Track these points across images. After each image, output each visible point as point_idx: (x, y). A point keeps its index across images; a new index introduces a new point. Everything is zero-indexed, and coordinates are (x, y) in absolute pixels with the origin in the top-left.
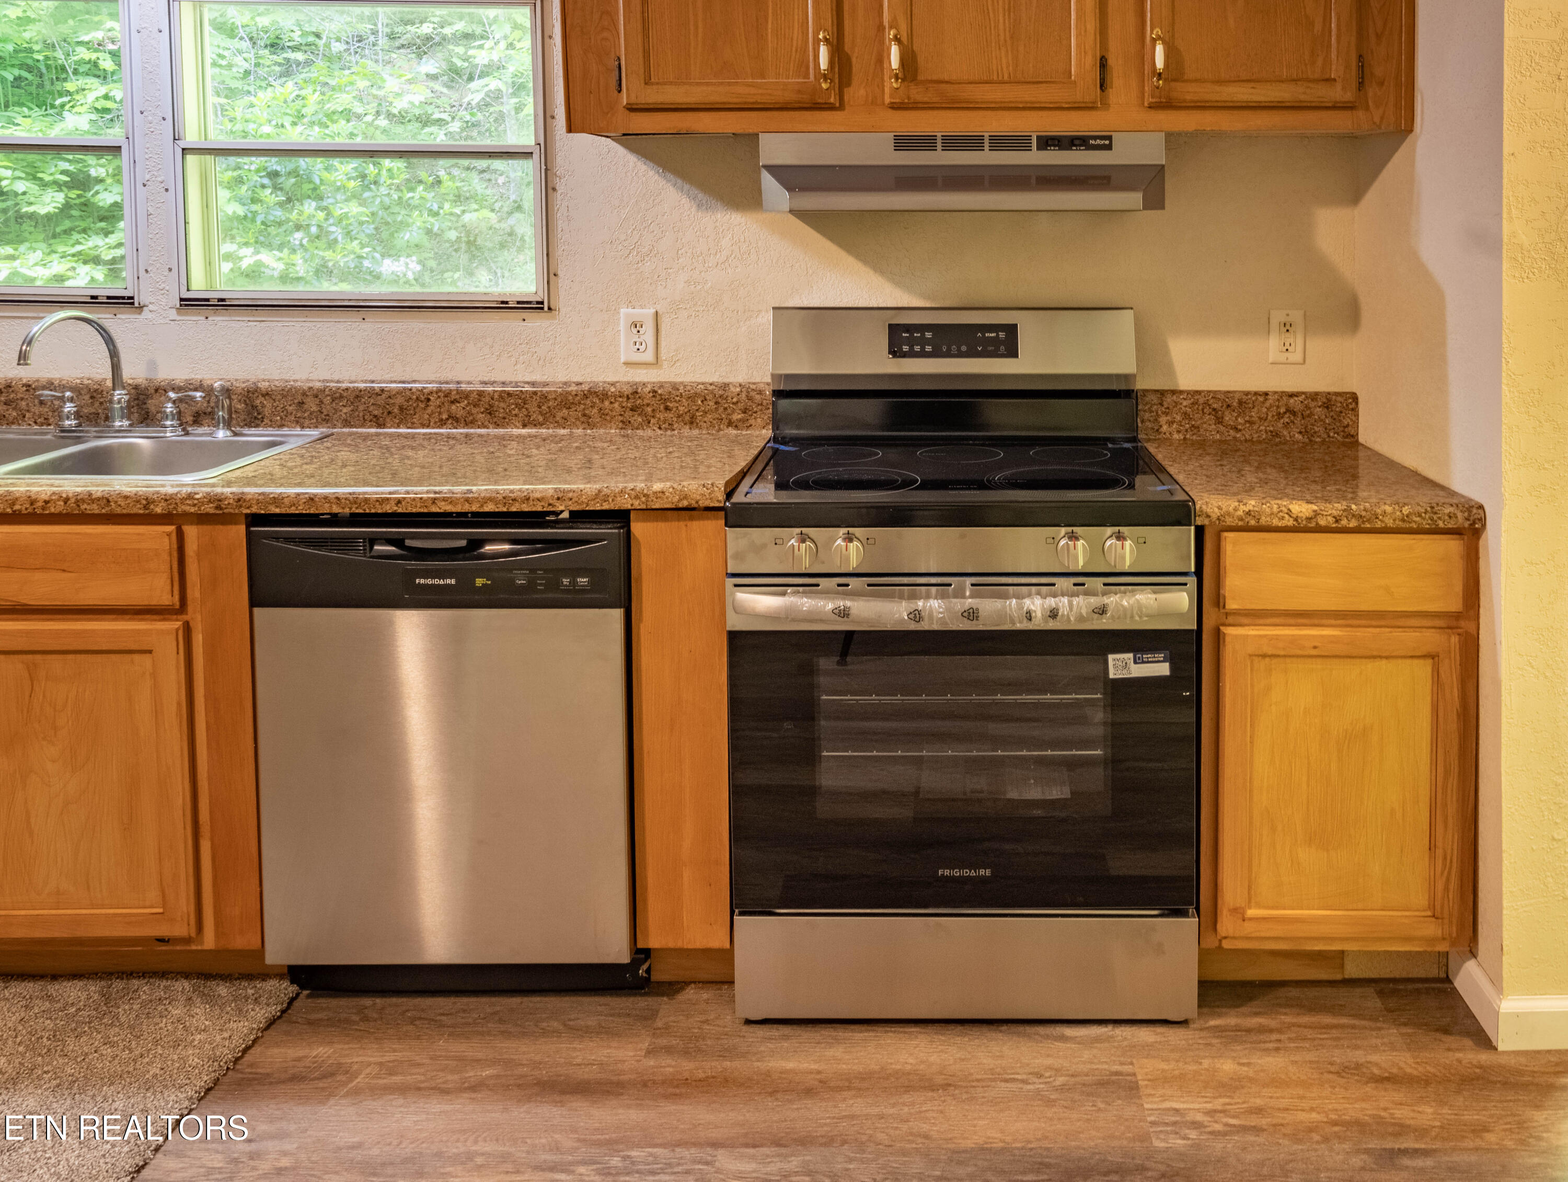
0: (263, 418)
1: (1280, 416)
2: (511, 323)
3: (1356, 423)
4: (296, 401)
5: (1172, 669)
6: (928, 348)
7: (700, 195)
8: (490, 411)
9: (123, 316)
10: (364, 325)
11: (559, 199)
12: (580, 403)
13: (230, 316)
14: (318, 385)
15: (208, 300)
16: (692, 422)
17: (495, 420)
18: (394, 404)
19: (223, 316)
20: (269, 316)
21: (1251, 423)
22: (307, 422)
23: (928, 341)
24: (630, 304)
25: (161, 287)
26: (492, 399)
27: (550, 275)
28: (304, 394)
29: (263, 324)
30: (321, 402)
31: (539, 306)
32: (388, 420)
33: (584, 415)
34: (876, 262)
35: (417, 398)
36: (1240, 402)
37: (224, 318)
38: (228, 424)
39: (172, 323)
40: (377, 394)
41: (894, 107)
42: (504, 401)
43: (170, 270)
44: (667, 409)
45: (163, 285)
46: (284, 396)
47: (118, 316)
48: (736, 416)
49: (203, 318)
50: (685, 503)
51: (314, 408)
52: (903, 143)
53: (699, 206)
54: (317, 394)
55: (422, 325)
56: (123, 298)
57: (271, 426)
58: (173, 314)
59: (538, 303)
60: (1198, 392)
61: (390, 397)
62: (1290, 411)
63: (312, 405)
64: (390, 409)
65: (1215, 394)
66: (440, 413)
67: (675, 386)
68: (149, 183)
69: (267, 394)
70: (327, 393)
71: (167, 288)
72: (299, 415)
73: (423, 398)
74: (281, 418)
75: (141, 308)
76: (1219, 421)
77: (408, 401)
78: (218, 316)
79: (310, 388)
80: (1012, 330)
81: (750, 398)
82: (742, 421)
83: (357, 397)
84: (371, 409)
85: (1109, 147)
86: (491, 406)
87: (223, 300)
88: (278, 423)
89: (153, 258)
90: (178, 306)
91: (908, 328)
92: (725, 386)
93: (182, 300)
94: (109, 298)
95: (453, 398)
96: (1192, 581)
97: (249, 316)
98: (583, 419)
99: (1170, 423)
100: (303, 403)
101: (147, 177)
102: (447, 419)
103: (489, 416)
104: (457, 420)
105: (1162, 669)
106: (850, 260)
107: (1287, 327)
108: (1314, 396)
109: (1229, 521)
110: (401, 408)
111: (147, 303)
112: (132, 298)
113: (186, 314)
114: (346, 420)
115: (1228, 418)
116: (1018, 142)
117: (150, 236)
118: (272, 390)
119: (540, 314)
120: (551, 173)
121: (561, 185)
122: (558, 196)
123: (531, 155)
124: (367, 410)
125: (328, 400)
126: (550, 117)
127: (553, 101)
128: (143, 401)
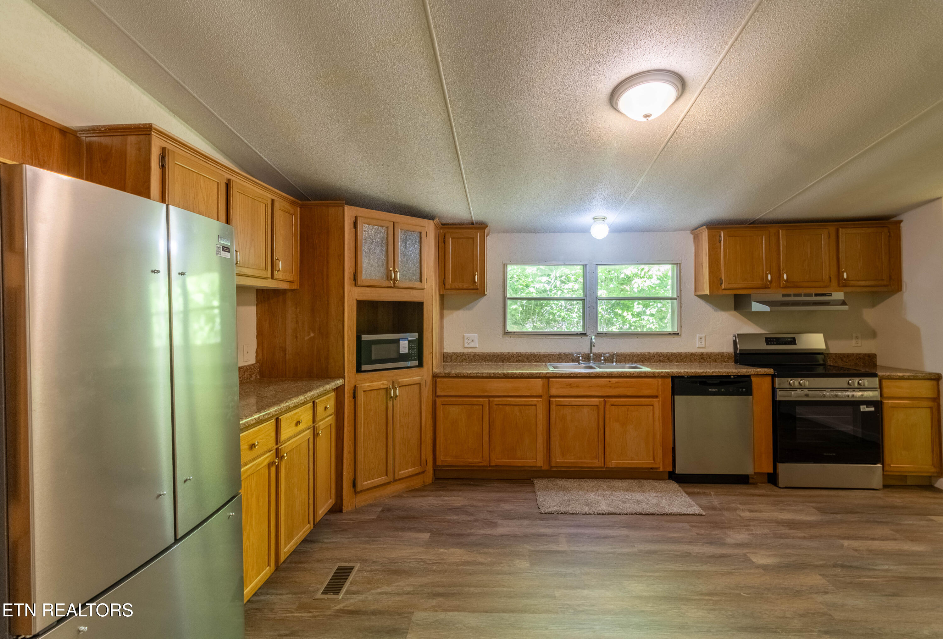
1: (857, 359)
2: (671, 339)
3: (876, 361)
5: (875, 409)
6: (775, 343)
7: (715, 308)
8: (668, 359)
10: (638, 339)
11: (683, 310)
12: (689, 357)
14: (629, 353)
15: (603, 334)
16: (715, 361)
17: (669, 361)
20: (616, 337)
21: (850, 361)
22: (626, 362)
23: (775, 341)
24: (699, 334)
26: (669, 356)
27: (680, 326)
28: (626, 355)
31: (678, 334)
32: (645, 361)
33: (690, 360)
34: (756, 323)
35: (652, 356)
36: (847, 356)
37: (606, 338)
38: (616, 362)
39: (596, 339)
40: (643, 355)
41: (783, 288)
42: (672, 357)
43: (594, 327)
44: (710, 358)
46: (622, 356)
47: (584, 338)
48: (726, 360)
49: (602, 338)
50: (765, 373)
51: (628, 359)
52: (784, 295)
53: (715, 310)
55: (651, 339)
56: (584, 334)
58: (596, 337)
60: (836, 354)
61: (646, 356)
62: (860, 358)
65: (841, 354)
66: (657, 359)
67: (711, 353)
68: (590, 307)
69: (618, 355)
71: (593, 331)
74: (621, 361)
75: (588, 336)
76: (842, 360)
80: (794, 339)
81: (729, 355)
82: (727, 361)
83: (638, 356)
85: (831, 296)
87: (606, 334)
89: (590, 325)
90: (597, 335)
91: (770, 338)
92: (723, 353)
94: (580, 334)
95: (661, 356)
96: (879, 390)
97: (611, 337)
99: (830, 361)
102: (659, 361)
104: (661, 361)
105: (872, 409)
106: (750, 323)
107: (857, 338)
108: (865, 354)
109: (884, 377)
110: (648, 358)
111: (590, 335)
112: (586, 334)
114: (635, 361)
115: (844, 359)
116: (810, 295)
119: (678, 336)
120: (681, 303)
121: (683, 306)
122: (682, 308)
123: (676, 299)
124: (640, 359)
125: (631, 357)
126: (681, 290)
127: (682, 287)
128: (597, 357)
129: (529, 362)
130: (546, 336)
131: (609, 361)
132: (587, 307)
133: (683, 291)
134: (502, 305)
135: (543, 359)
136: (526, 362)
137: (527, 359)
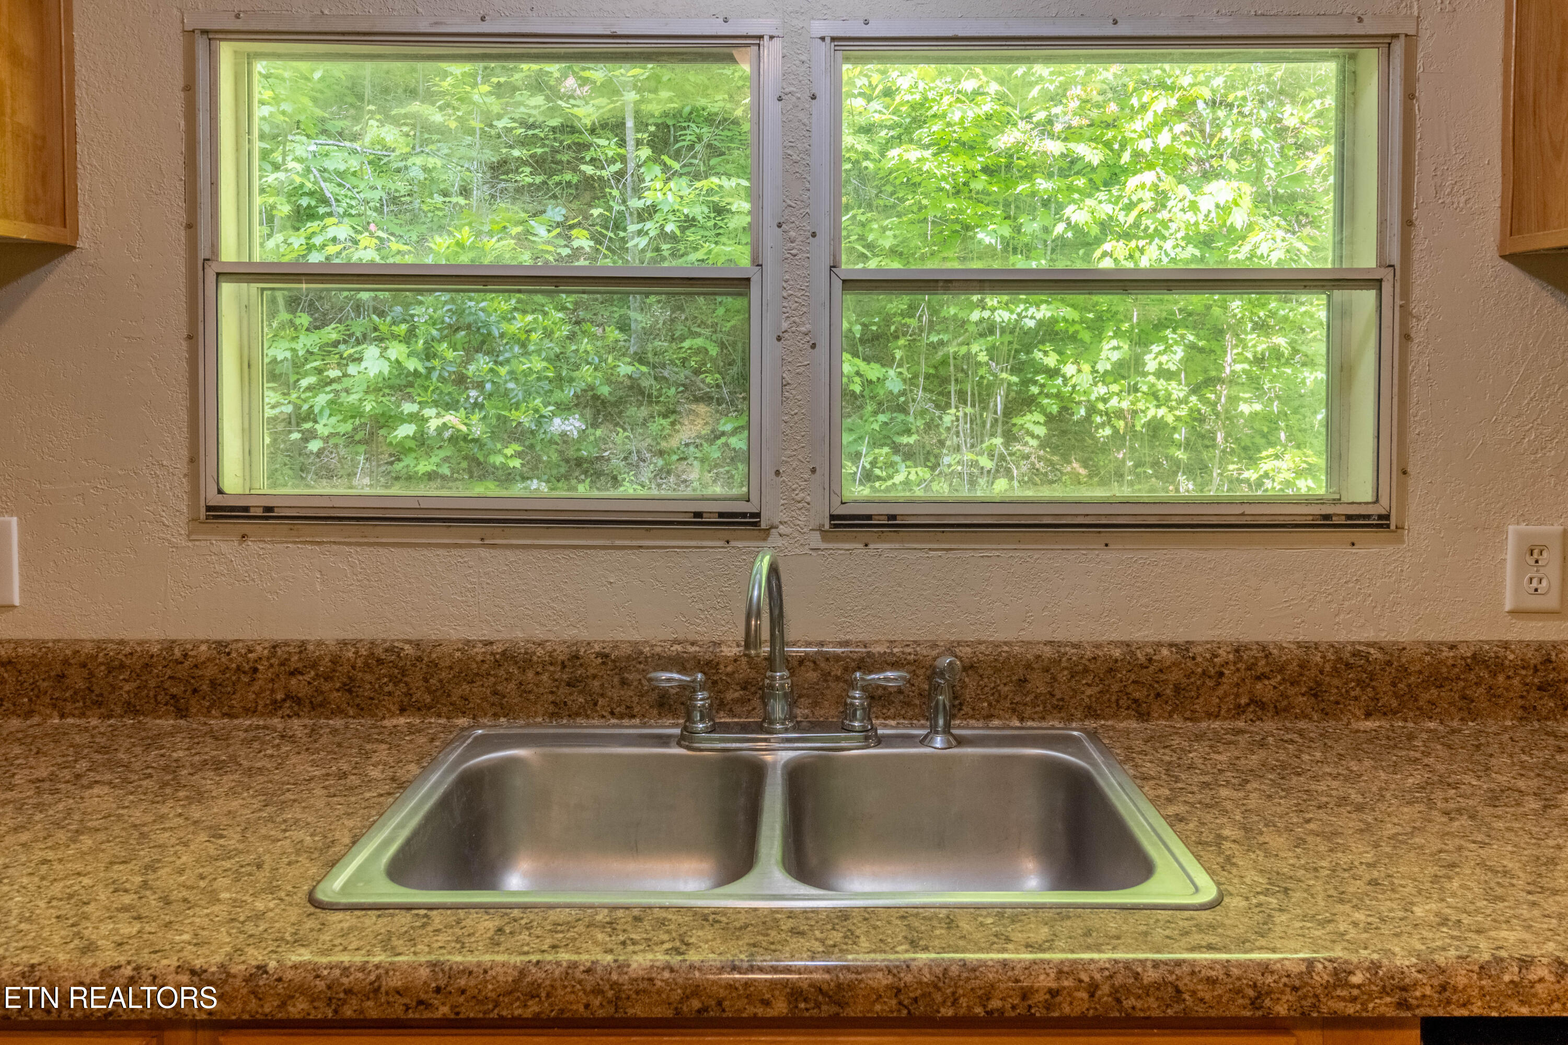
0: (961, 704)
2: (1333, 551)
4: (1014, 678)
8: (1315, 692)
9: (739, 544)
10: (1108, 555)
12: (1458, 678)
13: (902, 541)
14: (1048, 652)
15: (869, 517)
17: (1322, 705)
18: (1166, 682)
19: (891, 541)
20: (962, 542)
22: (1029, 711)
24: (1524, 518)
25: (798, 498)
26: (1321, 672)
27: (1396, 467)
28: (1028, 666)
29: (951, 555)
30: (1054, 679)
31: (1382, 522)
32: (1155, 707)
33: (1464, 697)
35: (1204, 672)
37: (892, 546)
38: (954, 715)
39: (814, 554)
40: (1142, 667)
42: (1340, 676)
43: (813, 470)
45: (802, 495)
46: (997, 670)
47: (732, 543)
49: (861, 546)
51: (1042, 689)
54: (1049, 668)
55: (1196, 554)
56: (744, 515)
57: (972, 717)
58: (815, 539)
59: (1380, 517)
61: (1161, 671)
63: (1039, 684)
64: (1160, 690)
66: (1237, 696)
68: (786, 335)
69: (972, 667)
70: (1064, 664)
71: (808, 499)
72: (1017, 699)
73: (1212, 671)
74: (990, 705)
75: (767, 531)
77: (1188, 677)
78: (885, 541)
79: (1038, 657)
83: (1111, 670)
84: (1130, 690)
86: (1319, 684)
87: (893, 517)
88: (984, 712)
89: (788, 452)
90: (827, 527)
93: (833, 517)
94: (721, 515)
95: (1260, 670)
97: (930, 542)
98: (1461, 704)
100: (1026, 680)
101: (785, 325)
102: (1248, 705)
103: (1313, 700)
110: (1177, 689)
111: (776, 522)
112: (758, 515)
113: (837, 540)
114: (1090, 708)
117: (786, 418)
118: (979, 661)
119: (1382, 535)
120: (1405, 312)
121: (1418, 331)
122: (1414, 347)
123: (1377, 284)
124: (1123, 691)
125: (1064, 676)
126: (1408, 223)
127: (1417, 199)
128: (826, 676)
129: (361, 711)
130: (481, 530)
131: (908, 704)
132: (769, 339)
133: (1420, 230)
134: (178, 321)
135: (457, 693)
136: (339, 712)
137: (348, 688)
